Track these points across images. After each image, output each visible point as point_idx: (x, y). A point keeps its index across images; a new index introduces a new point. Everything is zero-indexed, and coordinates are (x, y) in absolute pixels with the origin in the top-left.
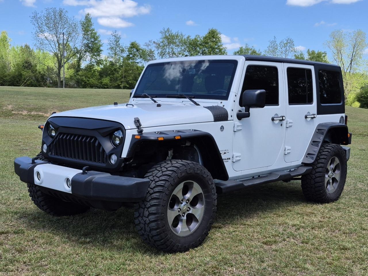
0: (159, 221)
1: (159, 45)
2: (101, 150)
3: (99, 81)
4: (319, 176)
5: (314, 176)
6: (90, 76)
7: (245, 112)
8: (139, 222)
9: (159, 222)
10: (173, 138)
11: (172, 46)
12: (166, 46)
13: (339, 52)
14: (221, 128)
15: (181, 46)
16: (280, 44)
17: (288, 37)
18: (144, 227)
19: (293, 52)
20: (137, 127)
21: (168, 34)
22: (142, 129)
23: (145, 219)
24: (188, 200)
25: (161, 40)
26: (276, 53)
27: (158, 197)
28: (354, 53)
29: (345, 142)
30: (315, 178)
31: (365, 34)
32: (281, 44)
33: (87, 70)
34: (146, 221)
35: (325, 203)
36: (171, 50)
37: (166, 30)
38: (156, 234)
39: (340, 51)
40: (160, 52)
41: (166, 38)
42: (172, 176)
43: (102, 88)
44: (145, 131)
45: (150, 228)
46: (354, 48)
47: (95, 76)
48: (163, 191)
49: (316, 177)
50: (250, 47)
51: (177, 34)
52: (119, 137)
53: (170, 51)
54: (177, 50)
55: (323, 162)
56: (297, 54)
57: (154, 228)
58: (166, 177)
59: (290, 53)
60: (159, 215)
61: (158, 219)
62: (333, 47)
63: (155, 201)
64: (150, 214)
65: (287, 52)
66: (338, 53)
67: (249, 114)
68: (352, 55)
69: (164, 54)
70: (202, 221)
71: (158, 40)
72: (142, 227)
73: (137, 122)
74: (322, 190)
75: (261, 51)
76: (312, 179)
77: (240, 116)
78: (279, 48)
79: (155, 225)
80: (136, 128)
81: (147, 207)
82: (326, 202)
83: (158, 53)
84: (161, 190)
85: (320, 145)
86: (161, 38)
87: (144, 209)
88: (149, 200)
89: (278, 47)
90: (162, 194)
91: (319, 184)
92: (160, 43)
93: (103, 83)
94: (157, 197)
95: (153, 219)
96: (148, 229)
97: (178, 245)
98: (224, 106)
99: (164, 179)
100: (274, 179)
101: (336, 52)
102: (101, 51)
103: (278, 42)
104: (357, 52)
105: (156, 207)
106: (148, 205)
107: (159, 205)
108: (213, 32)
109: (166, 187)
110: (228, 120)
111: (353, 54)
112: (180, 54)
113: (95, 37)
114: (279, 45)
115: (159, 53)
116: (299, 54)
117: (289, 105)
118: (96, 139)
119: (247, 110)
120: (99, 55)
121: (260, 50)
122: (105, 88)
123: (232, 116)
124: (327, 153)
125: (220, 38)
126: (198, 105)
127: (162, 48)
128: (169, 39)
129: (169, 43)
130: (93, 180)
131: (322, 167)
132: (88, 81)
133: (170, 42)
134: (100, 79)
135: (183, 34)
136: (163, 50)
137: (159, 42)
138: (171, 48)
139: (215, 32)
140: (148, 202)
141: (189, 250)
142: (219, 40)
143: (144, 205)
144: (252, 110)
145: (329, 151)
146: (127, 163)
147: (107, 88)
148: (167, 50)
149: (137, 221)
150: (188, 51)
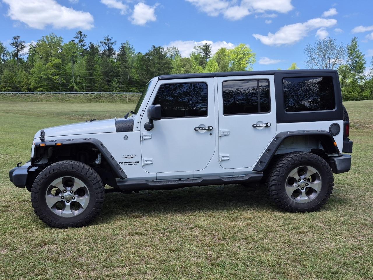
3: (360, 95)
6: (352, 91)
14: (124, 138)
24: (72, 191)
33: (350, 86)
43: (362, 100)
47: (356, 90)
70: (87, 208)
93: (363, 96)
102: (365, 67)
110: (133, 130)
113: (360, 57)
117: (225, 115)
119: (152, 122)
120: (362, 72)
122: (364, 100)
123: (137, 128)
132: (349, 95)
134: (361, 92)
147: (367, 100)
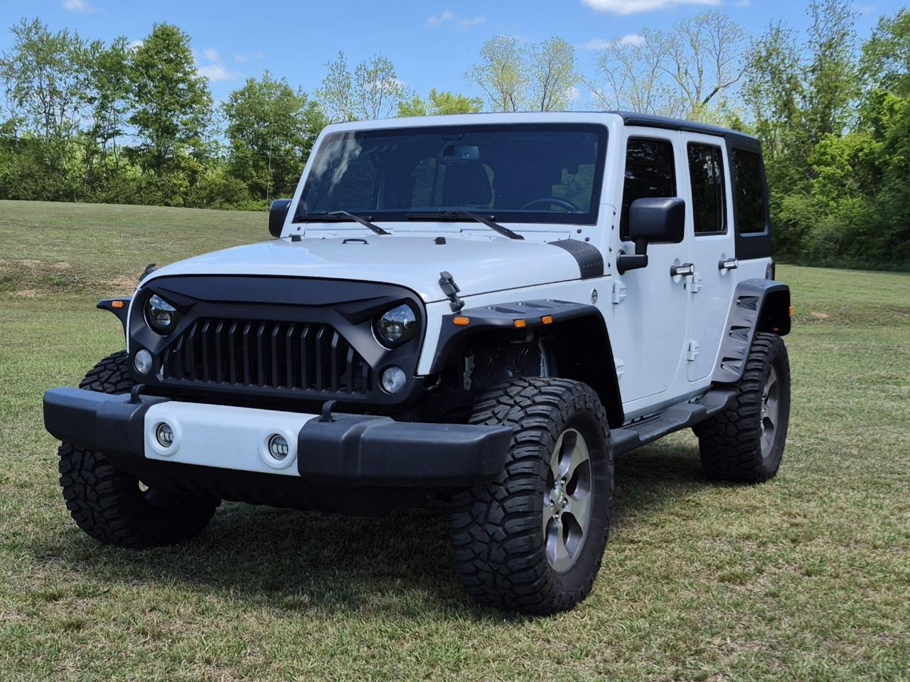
0: (533, 533)
1: (11, 68)
2: (350, 357)
4: (749, 413)
5: (735, 414)
7: (636, 253)
8: (469, 539)
9: (534, 536)
10: (539, 320)
11: (49, 70)
12: (33, 71)
13: (508, 97)
14: (593, 296)
15: (77, 71)
16: (356, 73)
17: (378, 55)
18: (486, 552)
19: (393, 95)
20: (448, 296)
21: (36, 37)
22: (461, 299)
23: (491, 529)
24: (564, 479)
25: (16, 54)
26: (347, 98)
27: (530, 471)
28: (546, 101)
29: (776, 329)
30: (738, 421)
31: (574, 50)
32: (359, 73)
34: (497, 534)
35: (759, 483)
36: (47, 82)
37: (29, 23)
38: (524, 566)
39: (510, 96)
40: (13, 89)
41: (30, 46)
42: (553, 416)
44: (470, 304)
45: (507, 552)
46: (545, 86)
48: (540, 456)
49: (741, 418)
50: (276, 78)
51: (62, 35)
52: (403, 323)
53: (44, 86)
54: (65, 83)
55: (756, 378)
56: (404, 102)
57: (522, 550)
58: (538, 420)
59: (386, 97)
60: (533, 516)
61: (533, 526)
62: (491, 84)
63: (523, 481)
64: (509, 516)
65: (378, 95)
66: (505, 99)
67: (646, 258)
68: (540, 105)
69: (27, 94)
70: (589, 533)
71: (7, 52)
72: (477, 552)
73: (447, 283)
74: (754, 450)
75: (304, 90)
76: (730, 421)
77: (624, 266)
78: (354, 84)
79: (524, 544)
80: (446, 297)
81: (499, 499)
82: (760, 479)
83: (7, 92)
84: (536, 453)
85: (750, 334)
86: (16, 48)
87: (489, 504)
88: (502, 480)
89: (352, 80)
90: (538, 464)
91: (748, 434)
92: (12, 63)
94: (526, 470)
95: (519, 529)
96: (498, 554)
97: (561, 594)
98: (587, 239)
99: (536, 424)
100: (682, 422)
101: (498, 96)
103: (351, 69)
104: (552, 98)
105: (527, 497)
106: (502, 492)
107: (535, 491)
108: (168, 35)
109: (543, 445)
110: (604, 274)
111: (543, 104)
112: (72, 94)
114: (355, 77)
115: (9, 90)
116: (410, 102)
117: (696, 235)
118: (330, 331)
119: (641, 249)
121: (302, 89)
123: (609, 266)
124: (762, 355)
125: (187, 50)
126: (520, 237)
127: (19, 78)
128: (41, 50)
129: (41, 64)
130: (362, 436)
131: (755, 391)
133: (44, 59)
135: (82, 38)
136: (24, 82)
137: (12, 60)
138: (48, 76)
139: (173, 34)
140: (501, 485)
141: (576, 605)
142: (185, 57)
143: (488, 494)
144: (653, 250)
145: (766, 350)
146: (430, 388)
148: (36, 83)
149: (463, 537)
150: (97, 87)
